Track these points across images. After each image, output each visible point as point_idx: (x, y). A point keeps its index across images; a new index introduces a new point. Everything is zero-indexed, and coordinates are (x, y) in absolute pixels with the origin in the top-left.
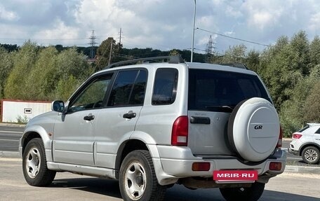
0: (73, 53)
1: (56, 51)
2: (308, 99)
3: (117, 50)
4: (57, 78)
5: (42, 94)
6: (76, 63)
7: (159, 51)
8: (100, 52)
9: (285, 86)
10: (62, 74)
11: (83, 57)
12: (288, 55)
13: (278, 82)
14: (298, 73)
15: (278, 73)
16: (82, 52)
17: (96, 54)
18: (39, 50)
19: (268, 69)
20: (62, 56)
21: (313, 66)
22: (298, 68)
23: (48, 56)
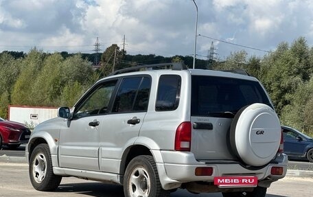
0: (78, 59)
1: (62, 58)
2: (308, 104)
3: (121, 56)
4: (63, 84)
5: (48, 100)
6: (81, 69)
7: (162, 57)
8: (104, 59)
9: (285, 91)
10: (67, 80)
11: (88, 64)
12: (288, 61)
13: (279, 87)
14: (298, 78)
15: (278, 79)
16: (87, 58)
17: (100, 60)
18: (44, 56)
19: (269, 74)
20: (67, 63)
21: (312, 72)
22: (298, 73)
23: (54, 62)
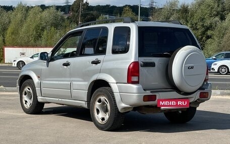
0: (53, 10)
1: (41, 10)
2: (225, 38)
3: (85, 7)
4: (43, 29)
5: (32, 41)
6: (56, 18)
7: (115, 7)
8: (73, 9)
9: (208, 28)
10: (46, 26)
11: (60, 13)
12: (209, 6)
13: (203, 26)
14: (217, 19)
15: (203, 19)
16: (60, 10)
17: (70, 11)
18: (28, 9)
19: (195, 17)
20: (45, 13)
21: (228, 14)
22: (217, 15)
23: (35, 13)
